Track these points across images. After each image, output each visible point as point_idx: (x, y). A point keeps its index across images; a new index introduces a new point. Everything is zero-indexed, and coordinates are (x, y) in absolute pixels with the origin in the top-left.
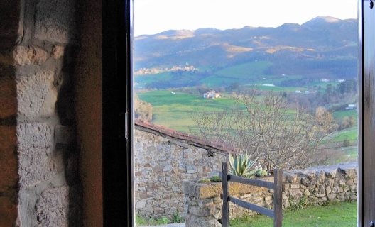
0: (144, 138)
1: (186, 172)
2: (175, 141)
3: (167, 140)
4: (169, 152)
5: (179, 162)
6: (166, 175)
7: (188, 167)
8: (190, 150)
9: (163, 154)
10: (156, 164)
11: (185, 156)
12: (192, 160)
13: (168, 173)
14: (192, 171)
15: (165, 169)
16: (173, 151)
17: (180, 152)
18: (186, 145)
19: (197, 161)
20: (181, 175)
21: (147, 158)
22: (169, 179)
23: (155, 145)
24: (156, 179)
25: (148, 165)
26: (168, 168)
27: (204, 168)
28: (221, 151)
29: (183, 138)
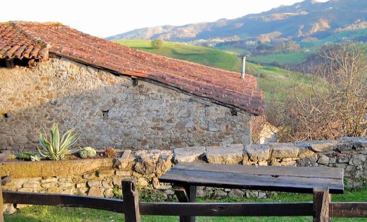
0: (166, 95)
1: (208, 129)
2: (197, 99)
3: (189, 97)
4: (190, 109)
5: (201, 119)
6: (189, 132)
7: (210, 125)
8: (213, 108)
9: (185, 111)
10: (178, 120)
11: (207, 114)
12: (214, 118)
13: (190, 130)
14: (215, 129)
15: (186, 126)
16: (194, 109)
17: (202, 110)
18: (208, 103)
19: (219, 119)
20: (203, 132)
21: (169, 114)
22: (191, 135)
23: (177, 102)
24: (178, 135)
25: (170, 121)
26: (190, 125)
27: (227, 127)
28: (245, 110)
29: (205, 95)
